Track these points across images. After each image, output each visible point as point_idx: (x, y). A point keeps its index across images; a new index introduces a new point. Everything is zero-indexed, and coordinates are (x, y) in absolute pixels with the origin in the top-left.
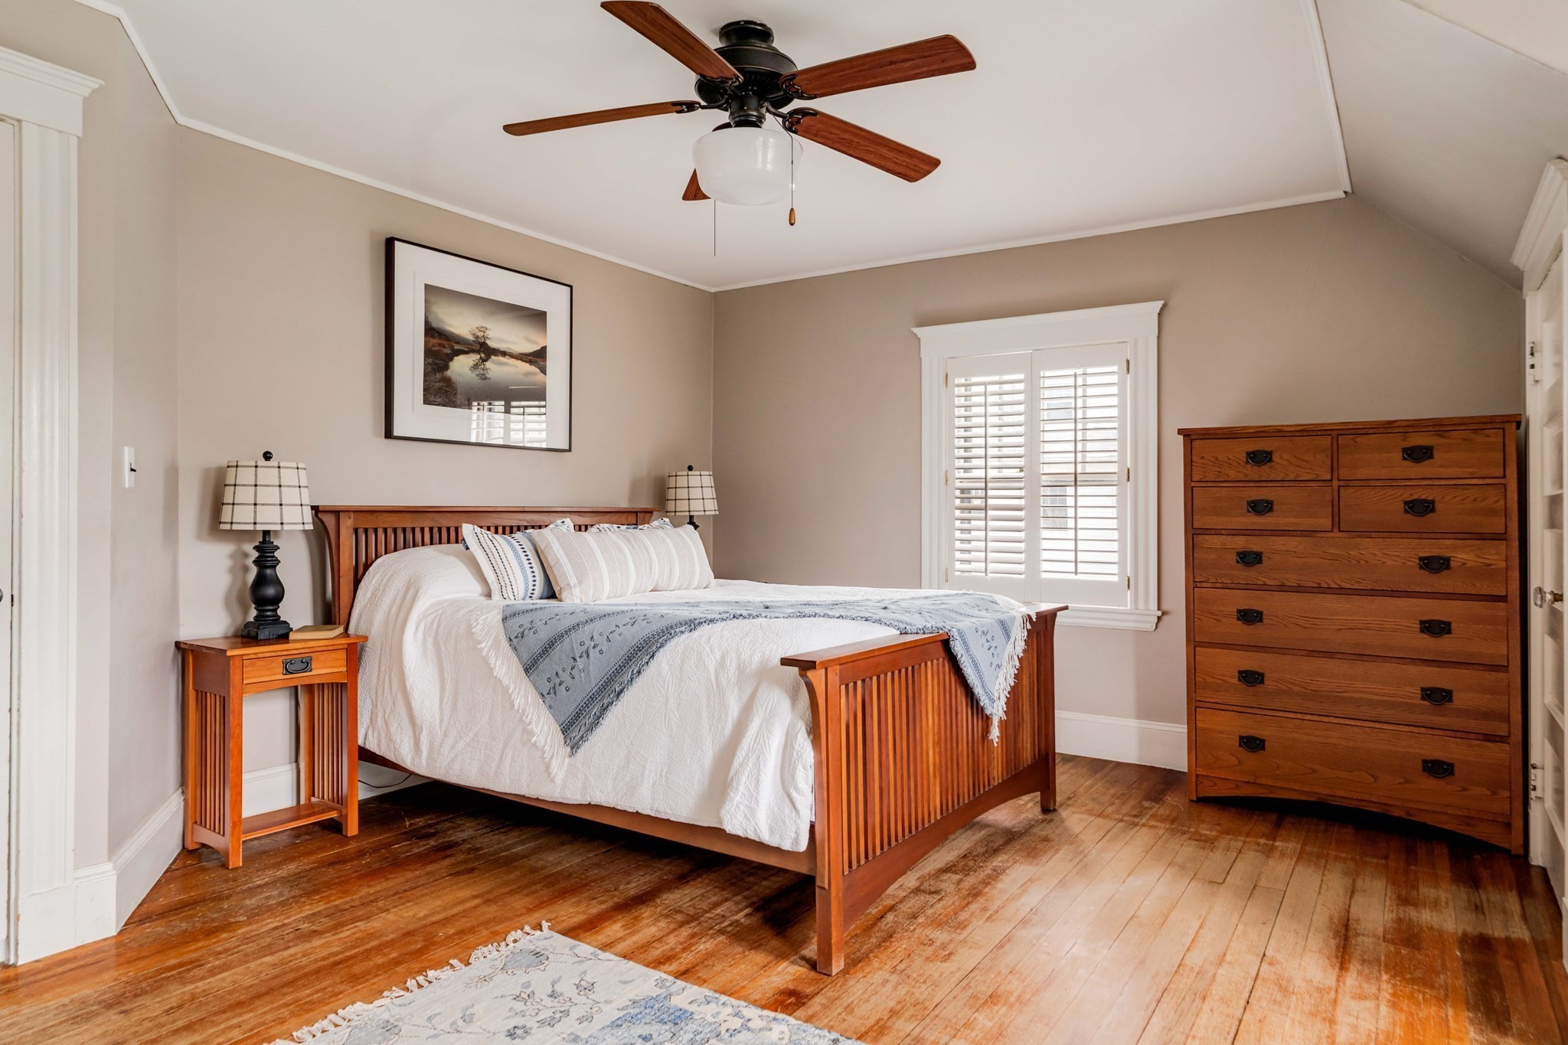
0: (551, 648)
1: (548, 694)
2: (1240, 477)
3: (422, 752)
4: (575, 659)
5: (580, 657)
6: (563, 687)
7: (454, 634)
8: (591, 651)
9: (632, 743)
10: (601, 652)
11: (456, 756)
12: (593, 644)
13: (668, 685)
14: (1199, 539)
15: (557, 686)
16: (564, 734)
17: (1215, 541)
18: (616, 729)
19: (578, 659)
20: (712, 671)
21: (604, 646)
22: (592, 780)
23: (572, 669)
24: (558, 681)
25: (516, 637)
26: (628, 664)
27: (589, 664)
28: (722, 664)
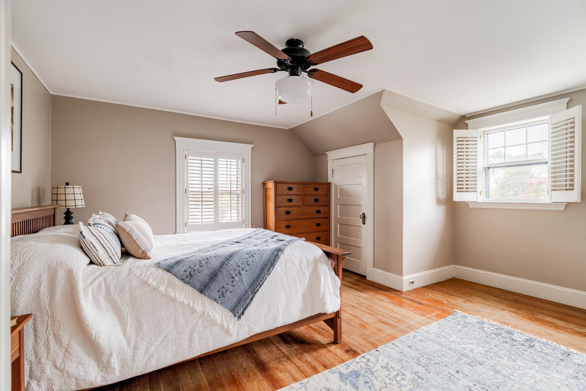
0: (215, 276)
1: (219, 297)
2: (287, 193)
3: (114, 368)
4: (233, 278)
5: (236, 276)
6: (228, 292)
7: (127, 289)
8: (242, 272)
9: (269, 302)
10: (246, 271)
11: (151, 356)
12: (241, 269)
13: (282, 275)
14: (277, 208)
15: (224, 292)
16: (232, 312)
17: (281, 209)
18: (260, 300)
19: (235, 277)
20: (297, 264)
21: (247, 268)
22: (253, 325)
23: (232, 282)
24: (224, 290)
25: (186, 277)
26: (263, 272)
27: (242, 278)
28: (301, 262)
